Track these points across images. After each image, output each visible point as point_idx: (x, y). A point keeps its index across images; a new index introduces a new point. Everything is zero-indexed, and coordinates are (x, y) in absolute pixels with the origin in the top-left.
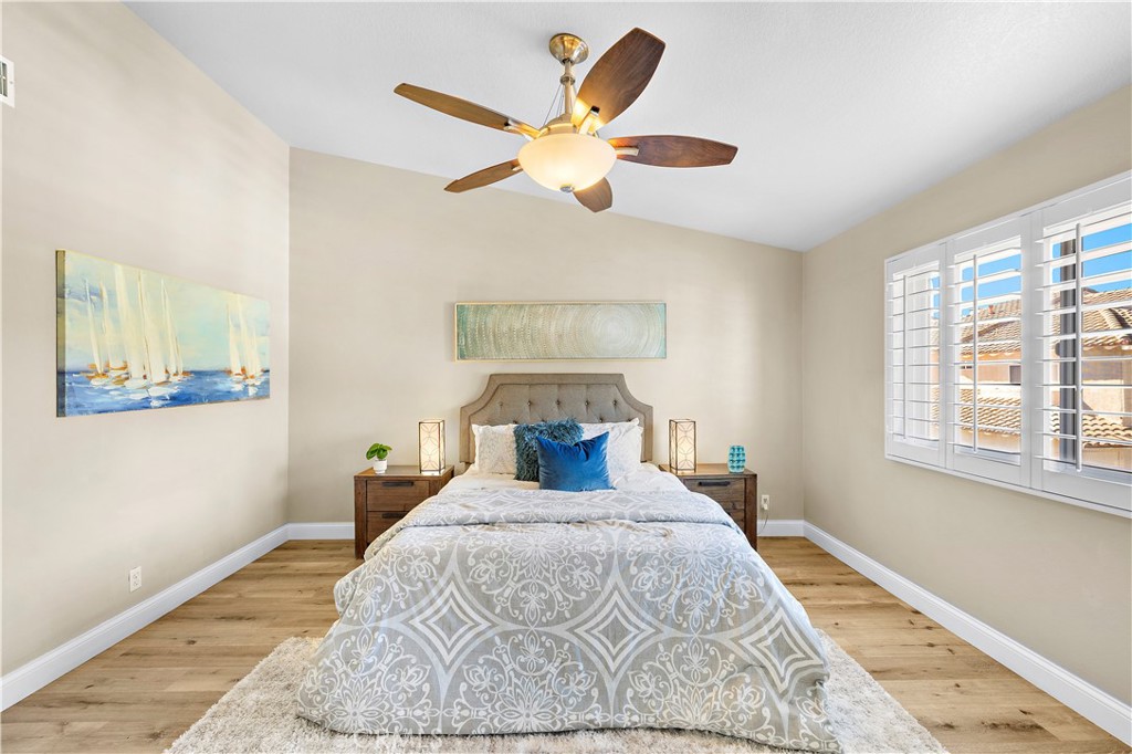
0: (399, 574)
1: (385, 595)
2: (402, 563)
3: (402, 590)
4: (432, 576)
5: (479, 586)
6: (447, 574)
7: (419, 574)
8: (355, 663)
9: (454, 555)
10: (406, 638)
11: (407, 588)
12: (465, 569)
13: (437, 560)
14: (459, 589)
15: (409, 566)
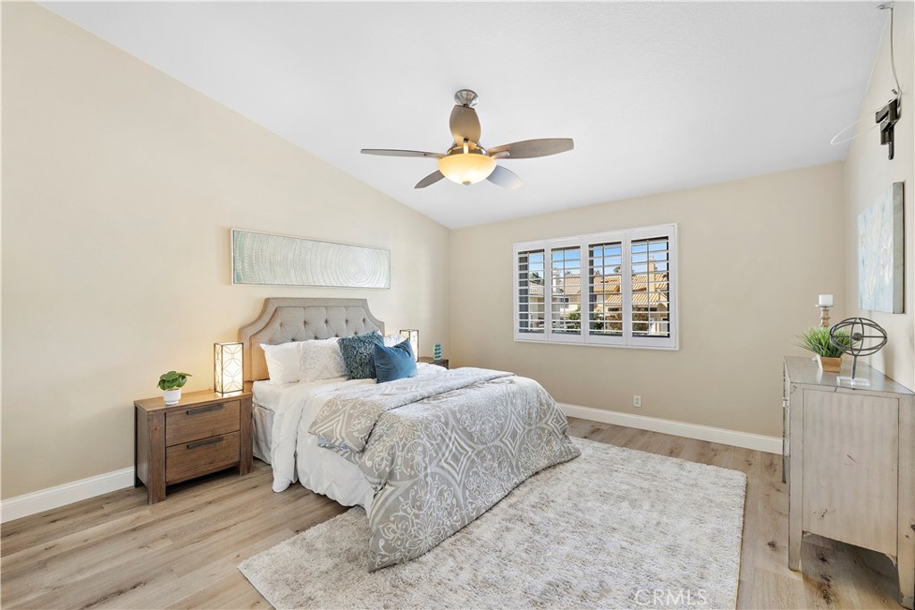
0: (427, 435)
1: (424, 451)
2: (426, 427)
3: (432, 444)
4: (443, 430)
5: (465, 429)
6: (450, 426)
7: (437, 431)
8: (419, 504)
9: (450, 415)
10: (440, 475)
11: (434, 442)
12: (458, 421)
13: (443, 420)
14: (457, 434)
15: (431, 428)
